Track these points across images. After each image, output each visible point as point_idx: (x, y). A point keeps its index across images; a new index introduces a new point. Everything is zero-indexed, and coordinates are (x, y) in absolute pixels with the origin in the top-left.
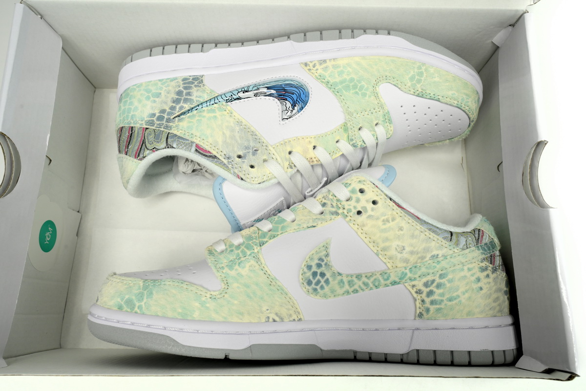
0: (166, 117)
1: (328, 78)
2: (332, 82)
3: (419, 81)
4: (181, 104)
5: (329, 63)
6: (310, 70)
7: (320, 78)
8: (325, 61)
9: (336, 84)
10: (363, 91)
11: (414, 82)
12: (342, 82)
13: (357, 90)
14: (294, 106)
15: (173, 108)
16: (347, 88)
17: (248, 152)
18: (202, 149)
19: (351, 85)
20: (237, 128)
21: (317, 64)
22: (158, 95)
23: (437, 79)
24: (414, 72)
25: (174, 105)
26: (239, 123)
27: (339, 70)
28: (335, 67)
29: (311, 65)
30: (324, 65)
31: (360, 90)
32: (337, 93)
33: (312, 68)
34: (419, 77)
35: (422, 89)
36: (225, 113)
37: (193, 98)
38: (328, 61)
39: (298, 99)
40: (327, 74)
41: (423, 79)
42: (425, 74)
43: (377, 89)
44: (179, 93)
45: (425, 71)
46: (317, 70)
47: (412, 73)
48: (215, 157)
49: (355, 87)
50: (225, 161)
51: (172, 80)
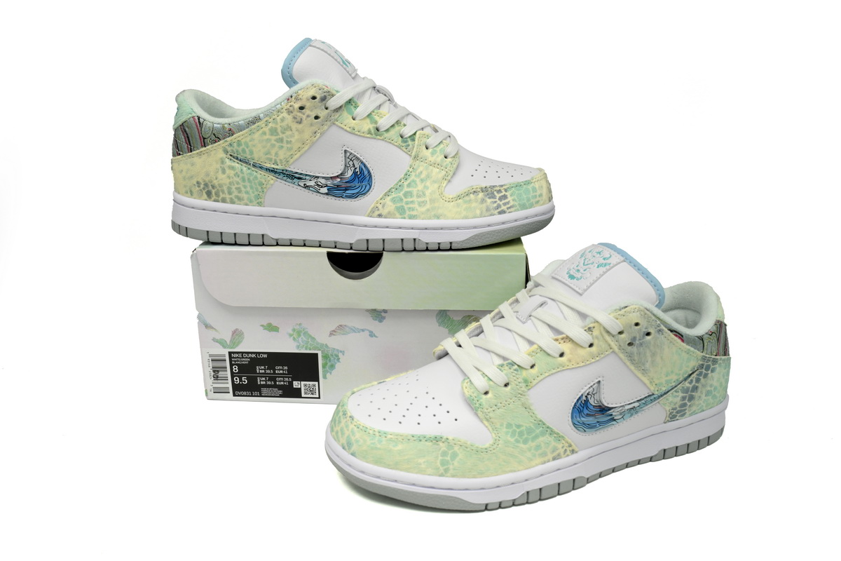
0: (704, 370)
1: (551, 439)
2: (547, 436)
3: (444, 454)
4: (691, 386)
5: (550, 456)
6: (570, 446)
7: (559, 438)
8: (554, 459)
9: (543, 434)
10: (511, 431)
11: (450, 452)
12: (536, 437)
13: (518, 430)
14: (587, 401)
15: (698, 380)
16: (530, 431)
17: (640, 340)
18: (680, 338)
19: (526, 436)
20: (647, 365)
21: (562, 453)
22: (708, 393)
23: (421, 461)
24: (453, 464)
25: (697, 384)
26: (644, 371)
27: (540, 451)
28: (544, 454)
29: (568, 452)
30: (555, 454)
31: (515, 431)
32: (540, 423)
33: (568, 449)
34: (446, 458)
35: (438, 445)
36: (657, 382)
37: (681, 395)
38: (551, 459)
39: (582, 408)
40: (553, 443)
41: (440, 458)
42: (439, 464)
43: (494, 435)
44: (691, 398)
45: (439, 468)
46: (563, 447)
47: (456, 463)
48: (672, 331)
49: (521, 434)
50: (662, 327)
51: (694, 413)
